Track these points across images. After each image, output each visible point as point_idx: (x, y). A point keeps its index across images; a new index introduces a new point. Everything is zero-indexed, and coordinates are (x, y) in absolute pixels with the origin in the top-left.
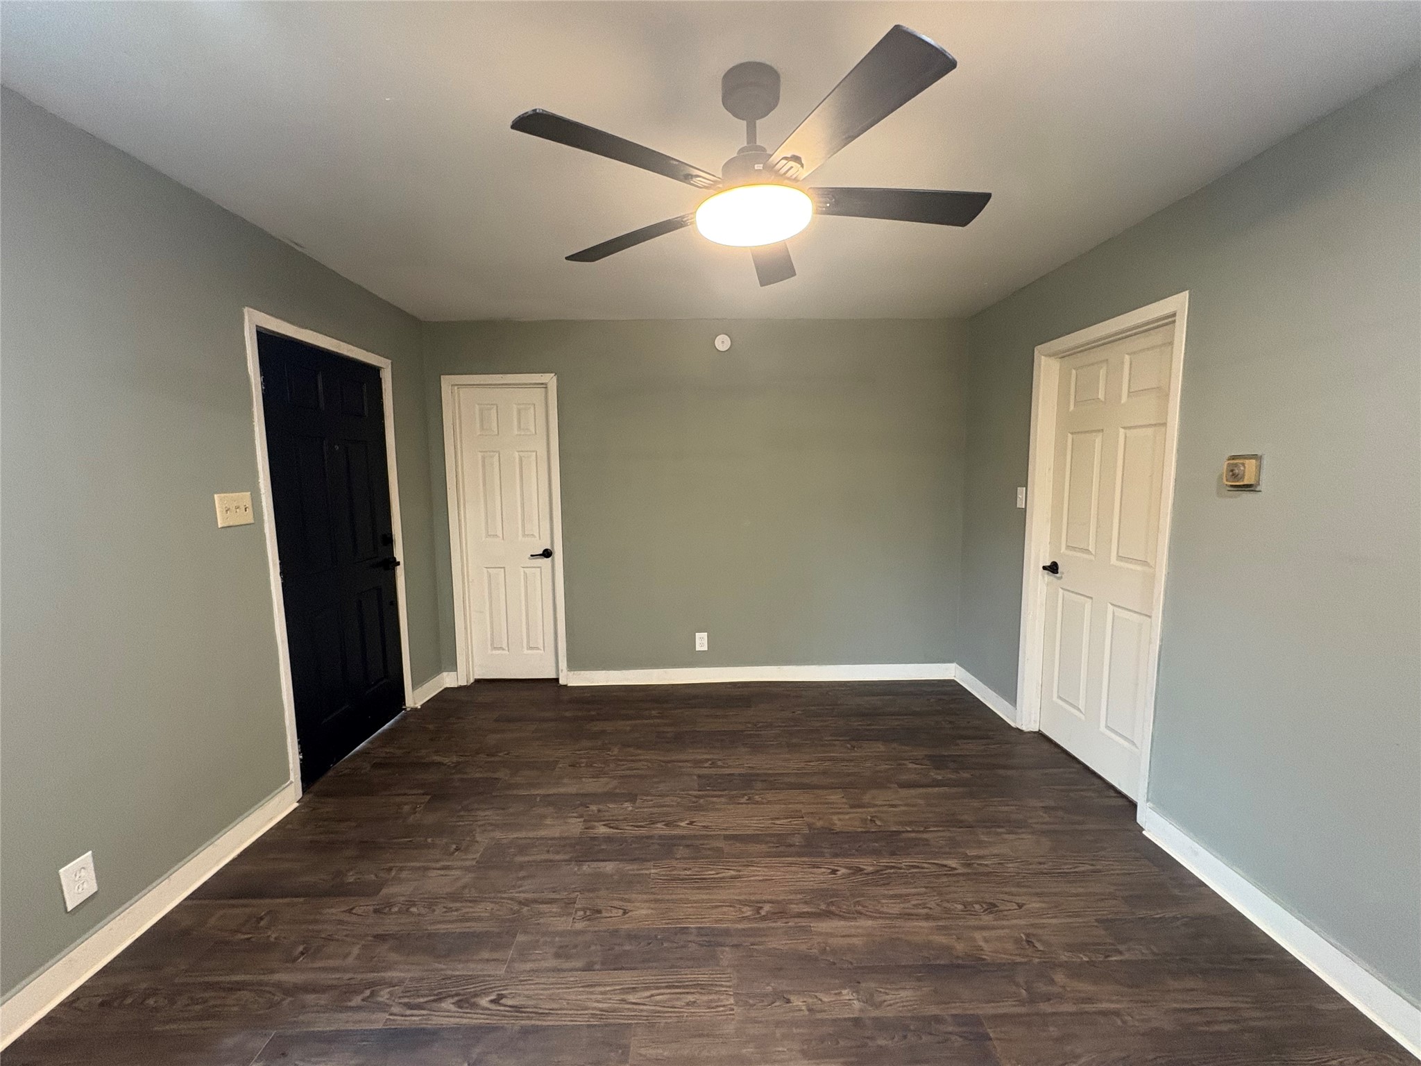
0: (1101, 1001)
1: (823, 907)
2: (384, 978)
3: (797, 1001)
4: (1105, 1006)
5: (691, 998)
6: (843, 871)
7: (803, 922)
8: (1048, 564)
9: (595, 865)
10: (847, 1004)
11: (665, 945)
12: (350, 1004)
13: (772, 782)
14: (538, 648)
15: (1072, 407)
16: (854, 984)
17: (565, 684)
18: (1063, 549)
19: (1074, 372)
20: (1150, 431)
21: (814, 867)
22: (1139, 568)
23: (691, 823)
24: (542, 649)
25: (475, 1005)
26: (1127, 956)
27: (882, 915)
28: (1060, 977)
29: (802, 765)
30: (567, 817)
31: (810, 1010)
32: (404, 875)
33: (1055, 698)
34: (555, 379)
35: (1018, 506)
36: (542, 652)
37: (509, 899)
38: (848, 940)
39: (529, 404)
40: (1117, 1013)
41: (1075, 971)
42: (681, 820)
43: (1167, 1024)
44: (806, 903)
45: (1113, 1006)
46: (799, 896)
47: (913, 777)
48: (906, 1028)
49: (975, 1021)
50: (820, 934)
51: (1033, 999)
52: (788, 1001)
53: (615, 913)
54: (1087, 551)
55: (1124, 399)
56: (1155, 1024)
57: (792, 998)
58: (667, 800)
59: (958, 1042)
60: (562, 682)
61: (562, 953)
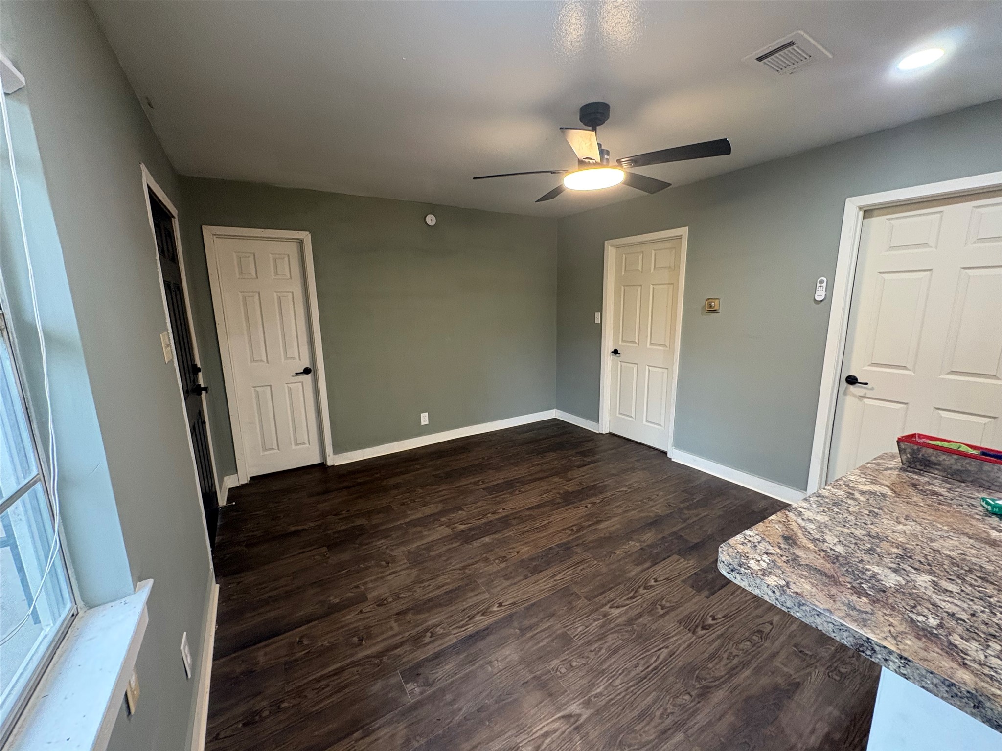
0: (700, 514)
1: (595, 520)
2: (429, 626)
3: (618, 552)
4: (703, 515)
5: (581, 567)
6: (589, 505)
7: (594, 527)
8: (613, 350)
9: (479, 541)
10: (634, 545)
11: (550, 556)
12: (425, 642)
13: (523, 482)
14: (304, 444)
15: (623, 273)
16: (631, 539)
17: (332, 464)
18: (620, 343)
19: (624, 255)
20: (666, 286)
21: (577, 507)
22: (661, 348)
23: (504, 509)
24: (307, 443)
25: (491, 612)
26: (697, 499)
27: (620, 514)
28: (686, 512)
29: (527, 470)
30: (435, 528)
31: (625, 552)
32: (370, 585)
33: (618, 414)
34: (310, 235)
35: (596, 322)
36: (307, 445)
37: (451, 570)
38: (615, 527)
39: (285, 254)
40: (708, 515)
41: (688, 508)
42: (498, 509)
43: (721, 513)
44: (587, 521)
45: (705, 514)
46: (583, 519)
47: (579, 463)
48: (657, 545)
49: (674, 533)
50: (604, 529)
51: (685, 521)
52: (615, 553)
53: (513, 555)
54: (635, 342)
55: (652, 270)
56: (718, 514)
57: (616, 552)
58: (480, 504)
59: (676, 541)
60: (329, 463)
61: (507, 577)
